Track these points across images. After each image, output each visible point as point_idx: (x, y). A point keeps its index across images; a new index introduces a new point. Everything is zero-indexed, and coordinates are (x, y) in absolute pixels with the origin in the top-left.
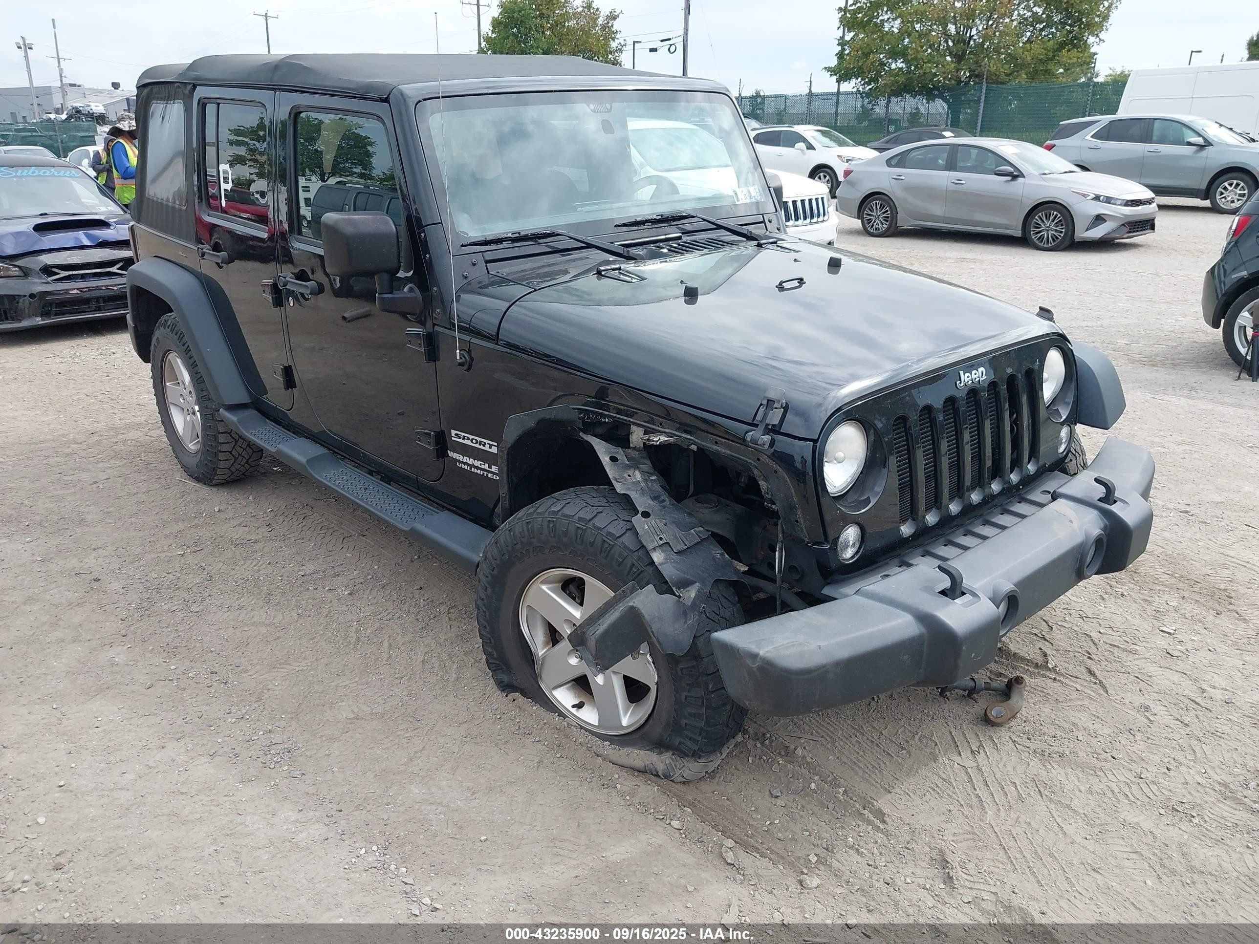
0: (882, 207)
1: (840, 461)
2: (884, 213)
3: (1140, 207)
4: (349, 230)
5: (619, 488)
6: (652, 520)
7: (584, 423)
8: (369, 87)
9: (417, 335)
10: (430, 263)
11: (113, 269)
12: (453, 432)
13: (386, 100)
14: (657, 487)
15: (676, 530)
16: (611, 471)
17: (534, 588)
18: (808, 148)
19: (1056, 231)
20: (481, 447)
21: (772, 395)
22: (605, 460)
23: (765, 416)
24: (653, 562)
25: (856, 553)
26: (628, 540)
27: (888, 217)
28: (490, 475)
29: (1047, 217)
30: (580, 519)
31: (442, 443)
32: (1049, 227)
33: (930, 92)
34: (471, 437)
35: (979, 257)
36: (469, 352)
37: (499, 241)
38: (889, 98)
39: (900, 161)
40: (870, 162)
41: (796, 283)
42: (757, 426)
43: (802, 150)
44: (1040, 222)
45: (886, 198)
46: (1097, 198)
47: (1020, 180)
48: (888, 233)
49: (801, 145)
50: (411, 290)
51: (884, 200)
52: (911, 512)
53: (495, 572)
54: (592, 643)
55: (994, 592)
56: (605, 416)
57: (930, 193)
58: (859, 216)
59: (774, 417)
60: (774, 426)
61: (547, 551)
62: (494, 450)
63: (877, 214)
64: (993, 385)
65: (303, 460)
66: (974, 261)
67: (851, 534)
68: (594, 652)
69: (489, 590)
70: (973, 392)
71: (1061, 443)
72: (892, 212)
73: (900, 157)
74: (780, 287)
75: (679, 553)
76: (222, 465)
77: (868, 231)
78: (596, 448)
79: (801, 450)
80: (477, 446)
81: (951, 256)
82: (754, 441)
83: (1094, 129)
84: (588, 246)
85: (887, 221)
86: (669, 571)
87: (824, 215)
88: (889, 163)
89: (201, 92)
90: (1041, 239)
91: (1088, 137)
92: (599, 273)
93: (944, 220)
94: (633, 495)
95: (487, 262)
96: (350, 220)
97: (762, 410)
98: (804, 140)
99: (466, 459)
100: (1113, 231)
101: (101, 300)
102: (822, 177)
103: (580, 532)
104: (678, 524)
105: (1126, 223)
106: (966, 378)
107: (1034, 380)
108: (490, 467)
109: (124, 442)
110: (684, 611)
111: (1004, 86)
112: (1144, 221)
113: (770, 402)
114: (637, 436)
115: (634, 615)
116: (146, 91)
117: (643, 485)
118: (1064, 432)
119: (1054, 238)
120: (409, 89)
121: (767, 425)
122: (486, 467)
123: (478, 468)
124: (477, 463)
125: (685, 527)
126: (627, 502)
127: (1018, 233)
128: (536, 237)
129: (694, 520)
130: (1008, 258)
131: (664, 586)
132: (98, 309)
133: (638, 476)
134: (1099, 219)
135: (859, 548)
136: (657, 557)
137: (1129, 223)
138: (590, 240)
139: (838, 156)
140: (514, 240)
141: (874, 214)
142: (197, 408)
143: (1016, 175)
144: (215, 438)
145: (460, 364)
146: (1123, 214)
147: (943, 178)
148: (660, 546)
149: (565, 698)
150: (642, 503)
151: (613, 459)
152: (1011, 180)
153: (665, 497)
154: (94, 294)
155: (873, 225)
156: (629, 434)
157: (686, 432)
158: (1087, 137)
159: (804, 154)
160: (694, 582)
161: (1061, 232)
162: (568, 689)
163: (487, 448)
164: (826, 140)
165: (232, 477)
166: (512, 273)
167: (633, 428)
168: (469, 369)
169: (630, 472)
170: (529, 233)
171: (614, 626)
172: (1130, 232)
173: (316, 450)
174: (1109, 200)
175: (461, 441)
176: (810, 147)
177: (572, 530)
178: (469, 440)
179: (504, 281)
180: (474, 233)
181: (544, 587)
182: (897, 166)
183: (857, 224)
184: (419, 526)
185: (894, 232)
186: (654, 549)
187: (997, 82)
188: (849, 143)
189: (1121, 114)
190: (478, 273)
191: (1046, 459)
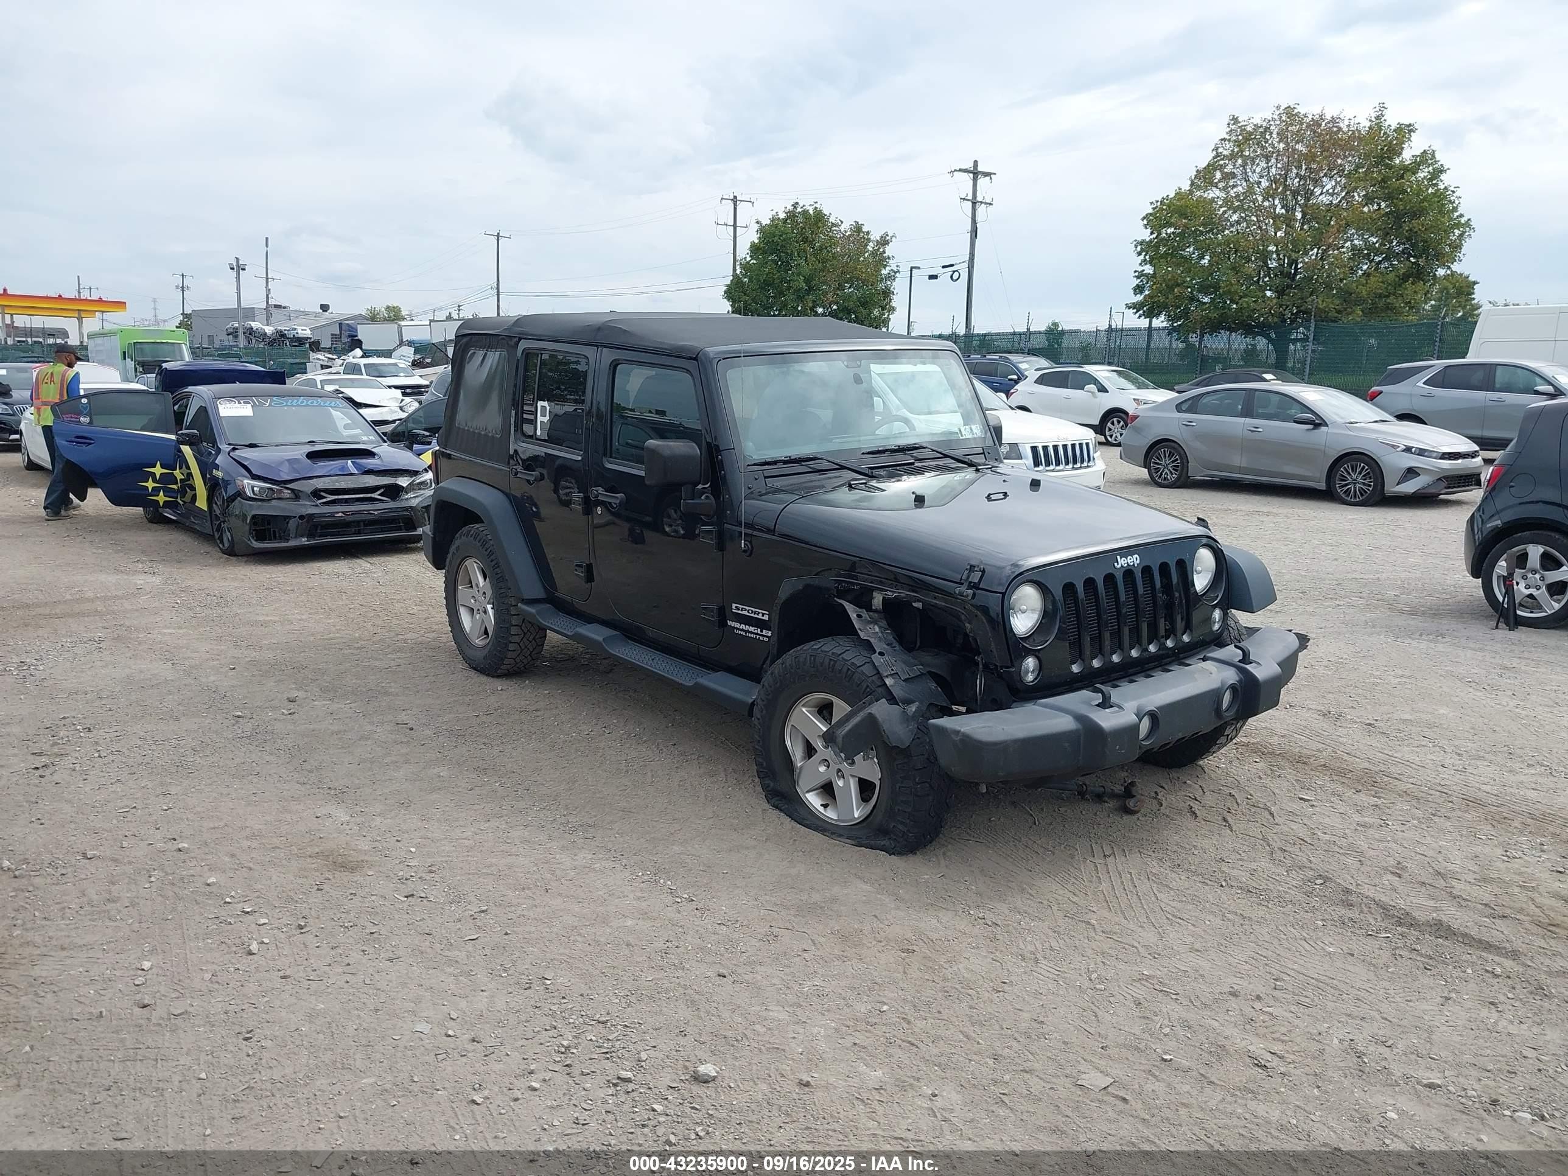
0: (1171, 455)
1: (1024, 612)
2: (1173, 462)
3: (1460, 461)
4: (667, 453)
5: (862, 635)
6: (886, 657)
7: (838, 590)
8: (682, 348)
9: (710, 532)
10: (724, 478)
11: (375, 495)
12: (734, 605)
13: (695, 359)
14: (891, 638)
15: (903, 666)
16: (857, 625)
17: (797, 709)
18: (1099, 391)
19: (1364, 484)
20: (756, 616)
21: (973, 563)
22: (853, 616)
23: (968, 577)
24: (885, 684)
25: (1036, 679)
26: (867, 670)
27: (1178, 466)
28: (761, 638)
29: (1354, 469)
30: (833, 653)
31: (723, 614)
32: (1356, 480)
33: (1249, 328)
34: (748, 608)
35: (1275, 511)
36: (751, 542)
37: (775, 463)
38: (1202, 336)
39: (1191, 406)
40: (1162, 406)
41: (1001, 496)
42: (962, 584)
43: (1093, 393)
44: (1346, 474)
45: (1176, 446)
46: (1408, 449)
47: (1323, 429)
48: (1178, 484)
49: (1092, 387)
50: (707, 497)
51: (1174, 448)
52: (1078, 655)
53: (770, 697)
54: (840, 740)
55: (1138, 710)
56: (853, 584)
57: (1226, 441)
58: (1146, 465)
59: (975, 577)
60: (975, 583)
61: (807, 679)
62: (766, 618)
63: (1166, 463)
64: (1146, 570)
65: (600, 639)
66: (1268, 514)
67: (1030, 662)
68: (840, 746)
69: (764, 712)
70: (1128, 572)
71: (1215, 623)
72: (1182, 462)
73: (1190, 402)
74: (989, 498)
75: (905, 680)
76: (510, 654)
77: (1157, 481)
78: (847, 608)
79: (993, 601)
80: (752, 615)
81: (1243, 508)
82: (961, 594)
83: (1428, 375)
84: (842, 468)
85: (1177, 471)
86: (897, 692)
87: (1089, 460)
88: (1179, 408)
89: (523, 345)
90: (1348, 492)
91: (1421, 384)
92: (850, 486)
93: (1240, 470)
94: (872, 640)
95: (766, 477)
96: (668, 445)
97: (966, 572)
98: (1095, 381)
99: (743, 626)
100: (1429, 485)
101: (362, 524)
102: (1116, 422)
103: (832, 663)
104: (905, 662)
105: (1444, 477)
106: (1122, 562)
107: (1185, 569)
108: (762, 631)
109: (405, 641)
110: (906, 718)
111: (1336, 325)
112: (1466, 476)
113: (972, 568)
114: (878, 600)
115: (871, 719)
116: (465, 340)
117: (880, 634)
118: (1217, 614)
119: (1362, 492)
120: (712, 350)
121: (971, 582)
122: (759, 631)
123: (752, 633)
124: (751, 629)
125: (910, 665)
126: (868, 646)
127: (1322, 486)
128: (799, 461)
129: (916, 662)
130: (1307, 512)
131: (892, 700)
132: (359, 533)
133: (877, 629)
134: (1411, 473)
135: (1038, 675)
136: (889, 682)
137: (1446, 478)
138: (844, 463)
139: (1134, 399)
140: (785, 462)
141: (1163, 463)
142: (489, 607)
143: (1317, 422)
144: (508, 629)
145: (745, 551)
146: (1439, 468)
147: (1239, 425)
148: (891, 675)
149: (814, 800)
150: (879, 646)
151: (859, 616)
152: (1313, 429)
153: (895, 644)
154: (357, 518)
155: (1161, 474)
156: (872, 598)
157: (913, 591)
158: (1419, 383)
159: (1095, 397)
160: (915, 702)
161: (1370, 486)
162: (817, 794)
163: (760, 616)
164: (1123, 382)
165: (515, 668)
166: (785, 486)
167: (875, 594)
168: (750, 555)
169: (871, 626)
170: (797, 457)
171: (857, 726)
172: (1449, 488)
173: (609, 632)
174: (1421, 452)
175: (739, 612)
176: (1102, 389)
177: (827, 661)
178: (746, 611)
179: (778, 491)
180: (757, 457)
181: (804, 710)
182: (1188, 411)
183: (1143, 473)
184: (701, 680)
185: (1185, 482)
186: (887, 676)
187: (1328, 320)
188: (1148, 385)
189: (1469, 359)
190: (760, 486)
191: (1199, 633)
